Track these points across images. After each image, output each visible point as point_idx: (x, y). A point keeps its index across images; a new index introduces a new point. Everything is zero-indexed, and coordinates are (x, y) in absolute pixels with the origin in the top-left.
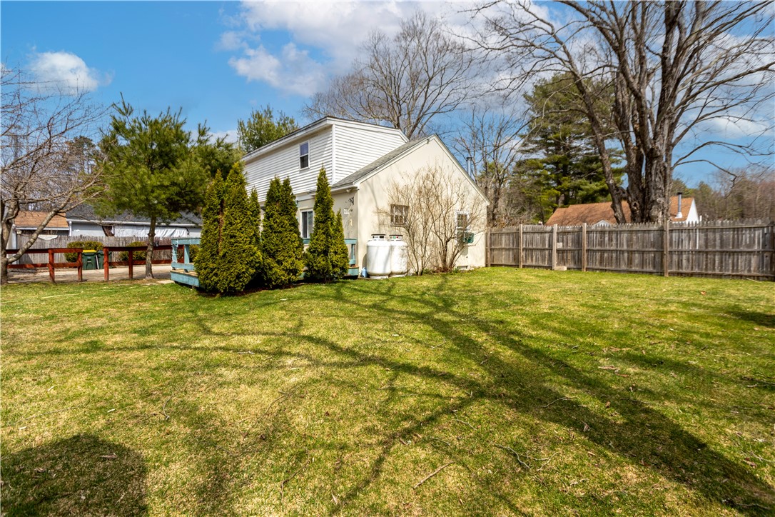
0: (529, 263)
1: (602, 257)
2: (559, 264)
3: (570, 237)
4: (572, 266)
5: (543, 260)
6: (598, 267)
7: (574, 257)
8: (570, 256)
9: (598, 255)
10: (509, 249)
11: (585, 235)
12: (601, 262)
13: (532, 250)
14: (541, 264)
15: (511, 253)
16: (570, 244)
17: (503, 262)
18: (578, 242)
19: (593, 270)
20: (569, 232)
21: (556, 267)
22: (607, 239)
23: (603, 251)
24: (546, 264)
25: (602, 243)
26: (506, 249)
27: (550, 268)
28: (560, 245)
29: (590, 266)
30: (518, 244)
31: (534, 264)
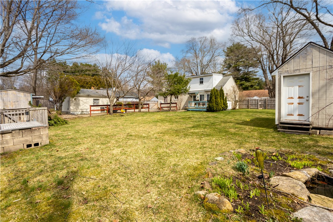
0: (251, 108)
1: (271, 106)
2: (260, 108)
3: (263, 101)
4: (263, 108)
5: (256, 107)
6: (270, 108)
7: (264, 106)
8: (263, 106)
9: (270, 105)
10: (246, 104)
11: (267, 101)
12: (271, 107)
13: (252, 104)
14: (255, 108)
15: (246, 105)
16: (263, 103)
17: (244, 108)
18: (265, 102)
19: (269, 109)
20: (262, 100)
21: (259, 108)
22: (272, 102)
23: (271, 105)
24: (256, 108)
25: (271, 103)
26: (245, 104)
27: (258, 109)
28: (260, 103)
29: (268, 108)
30: (249, 103)
31: (253, 108)
